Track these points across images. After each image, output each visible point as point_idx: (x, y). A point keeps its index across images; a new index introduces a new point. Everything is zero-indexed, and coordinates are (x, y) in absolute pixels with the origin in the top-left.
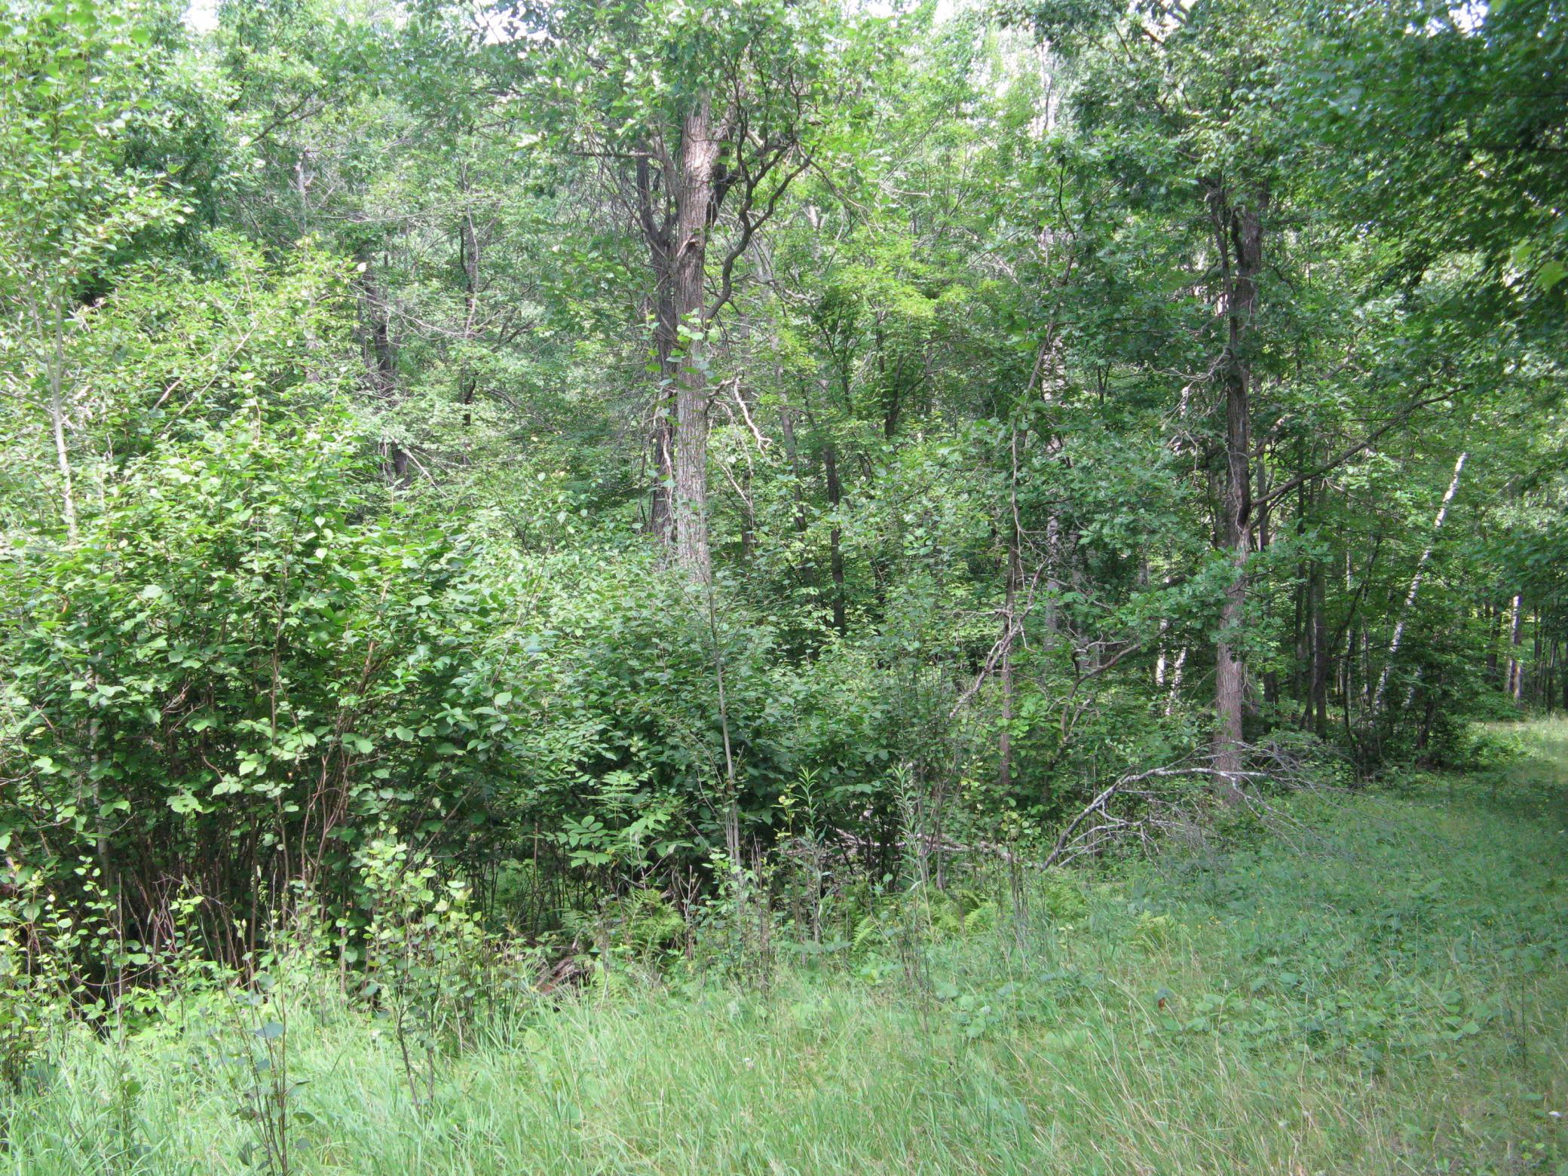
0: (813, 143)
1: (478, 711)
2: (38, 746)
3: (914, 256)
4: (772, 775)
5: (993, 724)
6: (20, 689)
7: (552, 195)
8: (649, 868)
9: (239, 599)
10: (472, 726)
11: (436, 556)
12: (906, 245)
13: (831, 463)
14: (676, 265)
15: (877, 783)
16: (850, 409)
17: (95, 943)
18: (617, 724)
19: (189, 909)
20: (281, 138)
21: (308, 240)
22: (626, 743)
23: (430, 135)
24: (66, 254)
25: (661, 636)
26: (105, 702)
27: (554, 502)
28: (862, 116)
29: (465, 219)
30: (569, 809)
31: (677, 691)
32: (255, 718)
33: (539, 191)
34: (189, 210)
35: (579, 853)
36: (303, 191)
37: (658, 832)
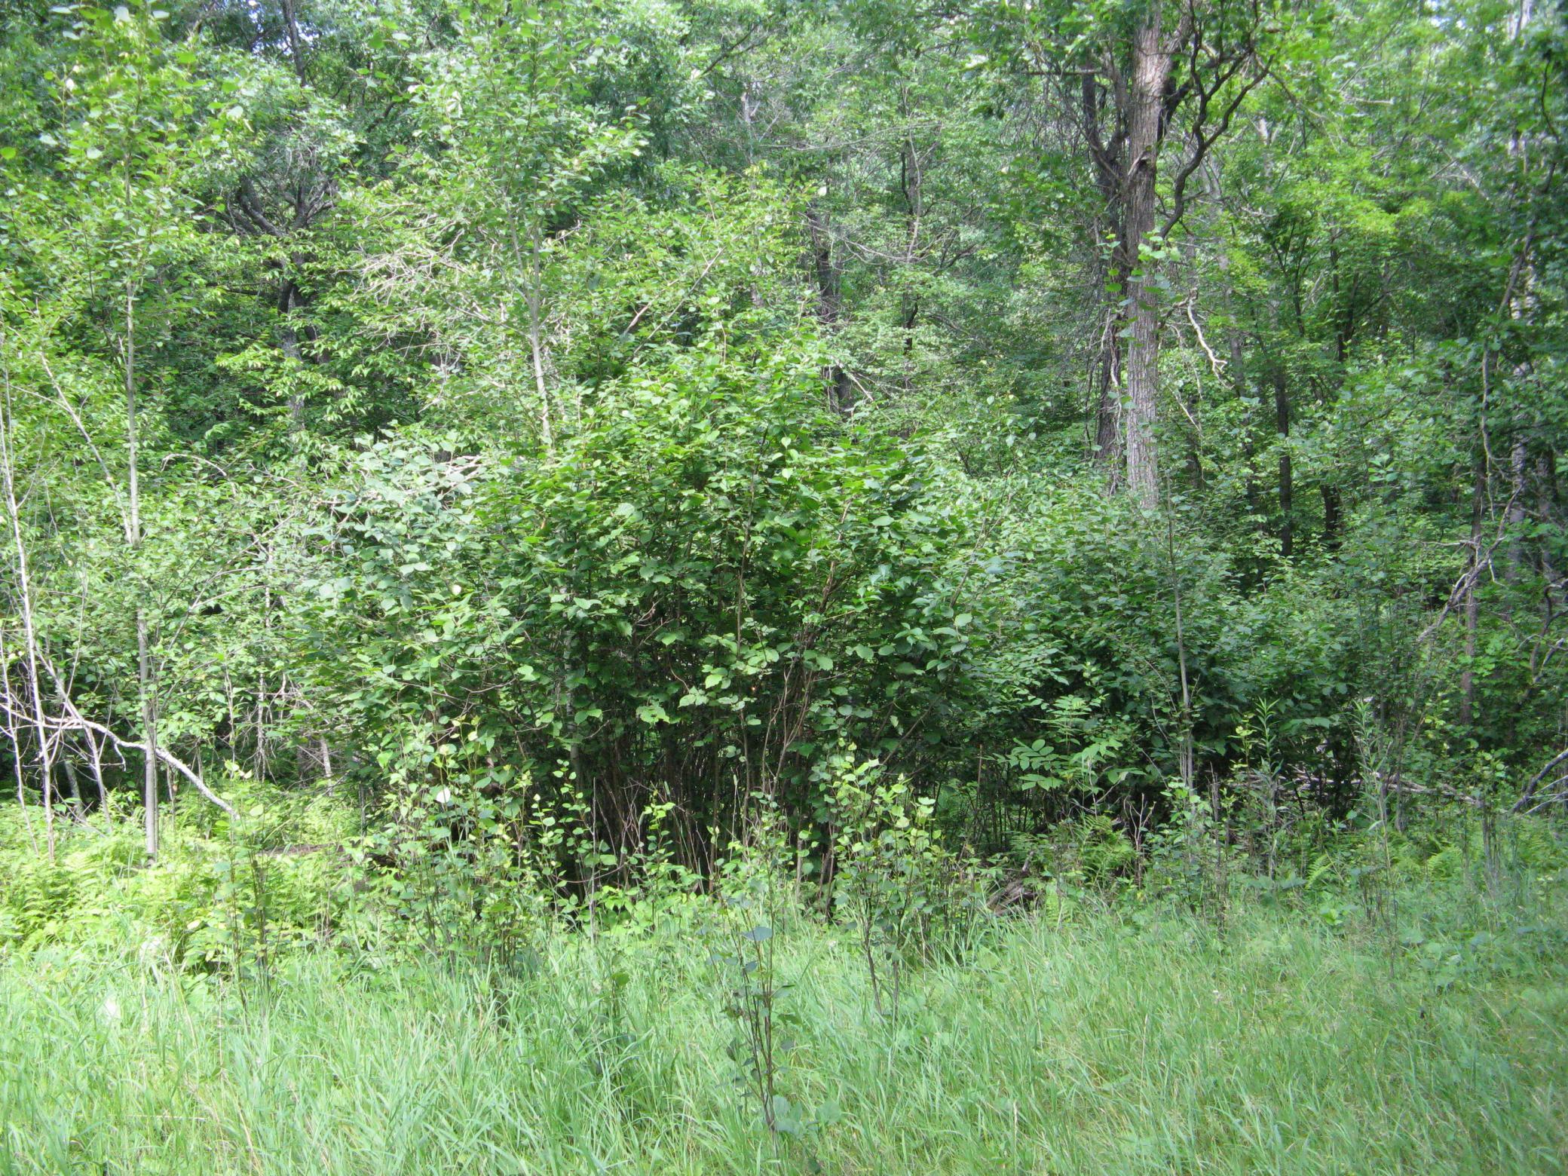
0: (1272, 51)
1: (938, 631)
2: (521, 654)
3: (1371, 169)
4: (1226, 705)
5: (1454, 661)
6: (504, 600)
7: (1001, 116)
8: (1100, 794)
9: (707, 517)
10: (931, 646)
11: (897, 477)
12: (1363, 159)
13: (1281, 387)
14: (1126, 184)
15: (1337, 718)
16: (1303, 331)
17: (571, 842)
18: (1069, 649)
19: (662, 815)
20: (726, 70)
21: (756, 169)
22: (1078, 668)
23: (872, 62)
24: (543, 187)
25: (1114, 560)
26: (581, 615)
27: (1003, 425)
28: (1322, 21)
29: (907, 143)
30: (1019, 731)
31: (1129, 617)
32: (721, 632)
33: (988, 112)
34: (644, 143)
35: (1030, 777)
36: (748, 120)
37: (1110, 759)
